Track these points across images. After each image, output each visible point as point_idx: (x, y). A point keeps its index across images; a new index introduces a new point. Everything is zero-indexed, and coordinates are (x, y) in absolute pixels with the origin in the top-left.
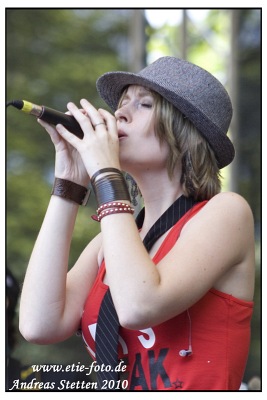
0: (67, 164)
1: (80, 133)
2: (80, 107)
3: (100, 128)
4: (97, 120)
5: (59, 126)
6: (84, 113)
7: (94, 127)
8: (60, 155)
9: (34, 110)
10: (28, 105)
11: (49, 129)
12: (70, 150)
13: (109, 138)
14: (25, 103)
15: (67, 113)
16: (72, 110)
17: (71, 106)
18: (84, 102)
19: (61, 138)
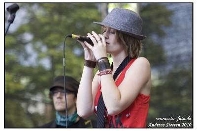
0: (89, 55)
1: (92, 44)
2: (92, 34)
3: (99, 42)
4: (98, 39)
5: (85, 42)
6: (93, 37)
7: (97, 42)
8: (86, 52)
9: (76, 37)
10: (74, 36)
11: (82, 43)
12: (89, 50)
13: (103, 46)
14: (73, 35)
15: (87, 37)
16: (89, 35)
17: (89, 34)
18: (93, 32)
19: (86, 46)
